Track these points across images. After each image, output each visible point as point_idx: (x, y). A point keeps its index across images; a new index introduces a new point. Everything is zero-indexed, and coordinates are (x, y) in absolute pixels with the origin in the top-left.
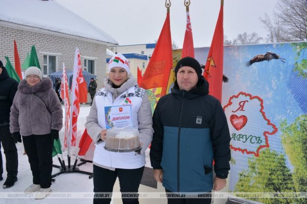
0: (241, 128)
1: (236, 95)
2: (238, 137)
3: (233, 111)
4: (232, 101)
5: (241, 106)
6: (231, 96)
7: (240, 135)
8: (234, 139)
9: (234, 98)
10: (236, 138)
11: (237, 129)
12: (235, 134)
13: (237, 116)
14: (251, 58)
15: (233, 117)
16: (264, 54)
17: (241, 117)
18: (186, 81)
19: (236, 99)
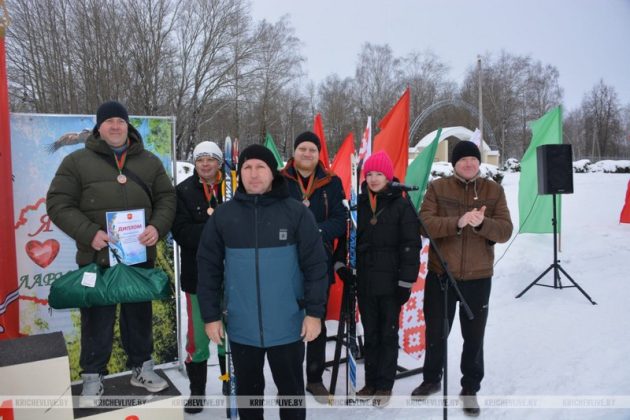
0: (49, 262)
1: (34, 204)
2: (46, 280)
3: (30, 235)
4: (26, 216)
5: (45, 224)
6: (24, 207)
7: (49, 275)
8: (40, 285)
9: (30, 211)
10: (42, 283)
11: (43, 266)
12: (39, 276)
13: (38, 243)
14: (55, 137)
15: (31, 246)
16: (79, 133)
17: (47, 242)
18: (255, 180)
19: (34, 211)
